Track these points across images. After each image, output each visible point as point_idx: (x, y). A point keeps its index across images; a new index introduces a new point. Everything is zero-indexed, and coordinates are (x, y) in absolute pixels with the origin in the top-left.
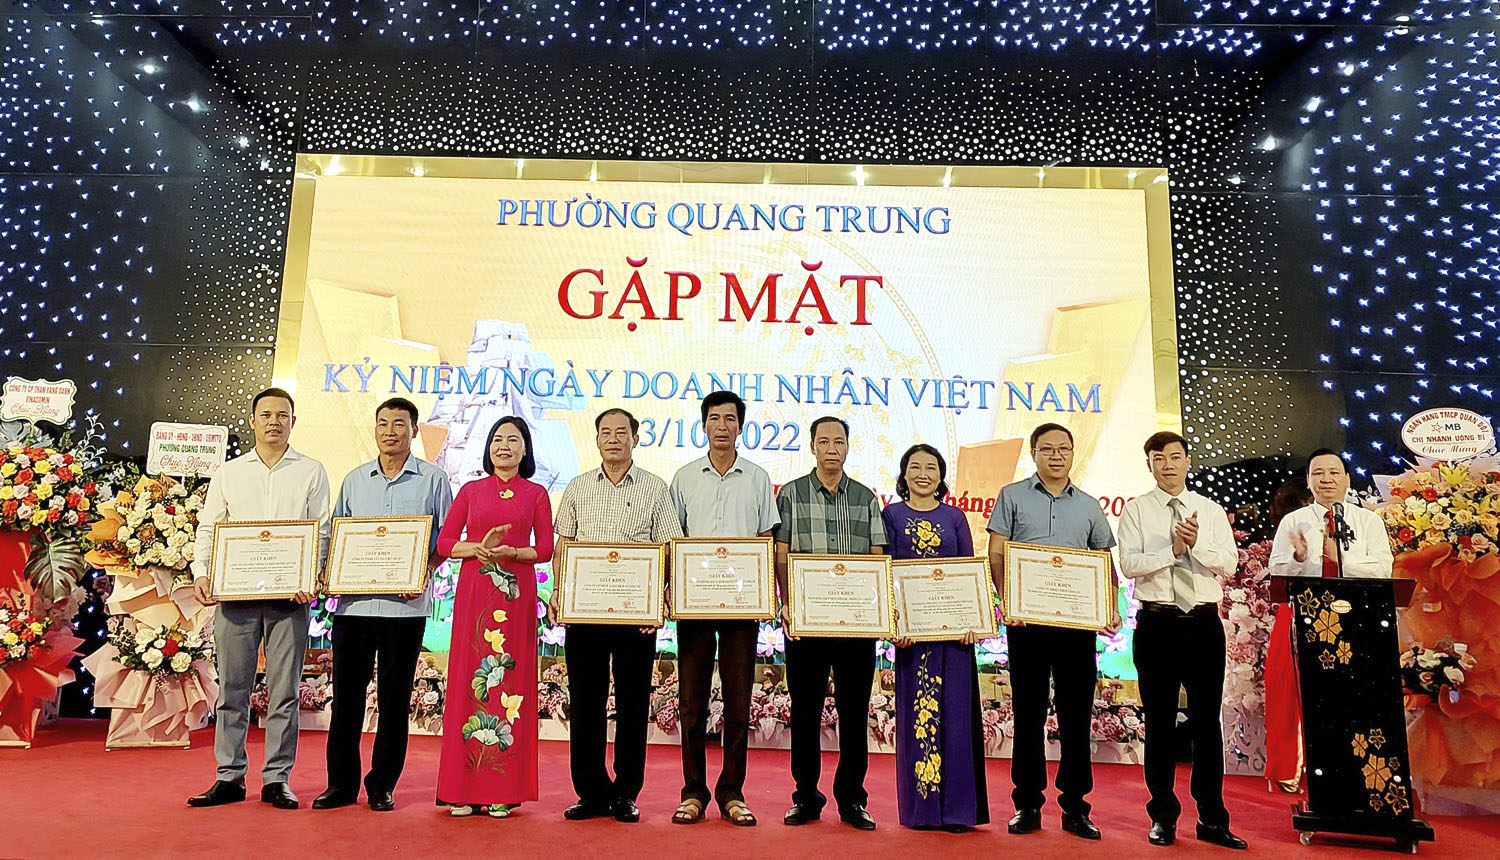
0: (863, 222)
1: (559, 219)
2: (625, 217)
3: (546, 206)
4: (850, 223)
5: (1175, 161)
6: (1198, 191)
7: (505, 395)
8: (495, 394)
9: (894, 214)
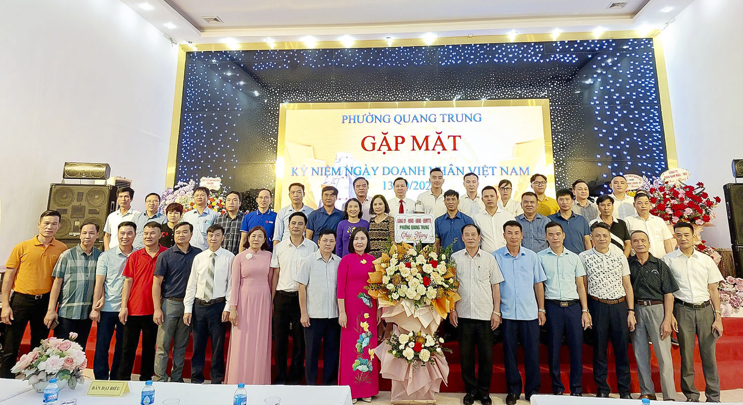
1: (361, 120)
2: (381, 119)
3: (356, 117)
4: (451, 118)
5: (551, 96)
6: (558, 105)
7: (346, 175)
8: (344, 175)
9: (464, 116)
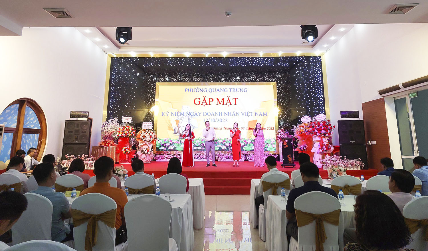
0: (235, 90)
3: (192, 89)
5: (277, 81)
6: (280, 85)
8: (186, 116)
9: (240, 89)
